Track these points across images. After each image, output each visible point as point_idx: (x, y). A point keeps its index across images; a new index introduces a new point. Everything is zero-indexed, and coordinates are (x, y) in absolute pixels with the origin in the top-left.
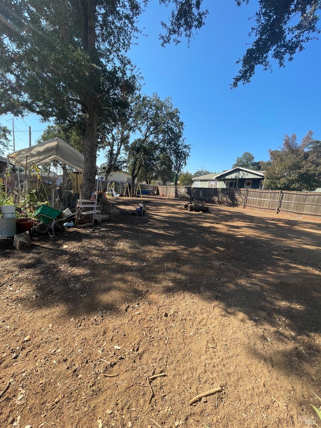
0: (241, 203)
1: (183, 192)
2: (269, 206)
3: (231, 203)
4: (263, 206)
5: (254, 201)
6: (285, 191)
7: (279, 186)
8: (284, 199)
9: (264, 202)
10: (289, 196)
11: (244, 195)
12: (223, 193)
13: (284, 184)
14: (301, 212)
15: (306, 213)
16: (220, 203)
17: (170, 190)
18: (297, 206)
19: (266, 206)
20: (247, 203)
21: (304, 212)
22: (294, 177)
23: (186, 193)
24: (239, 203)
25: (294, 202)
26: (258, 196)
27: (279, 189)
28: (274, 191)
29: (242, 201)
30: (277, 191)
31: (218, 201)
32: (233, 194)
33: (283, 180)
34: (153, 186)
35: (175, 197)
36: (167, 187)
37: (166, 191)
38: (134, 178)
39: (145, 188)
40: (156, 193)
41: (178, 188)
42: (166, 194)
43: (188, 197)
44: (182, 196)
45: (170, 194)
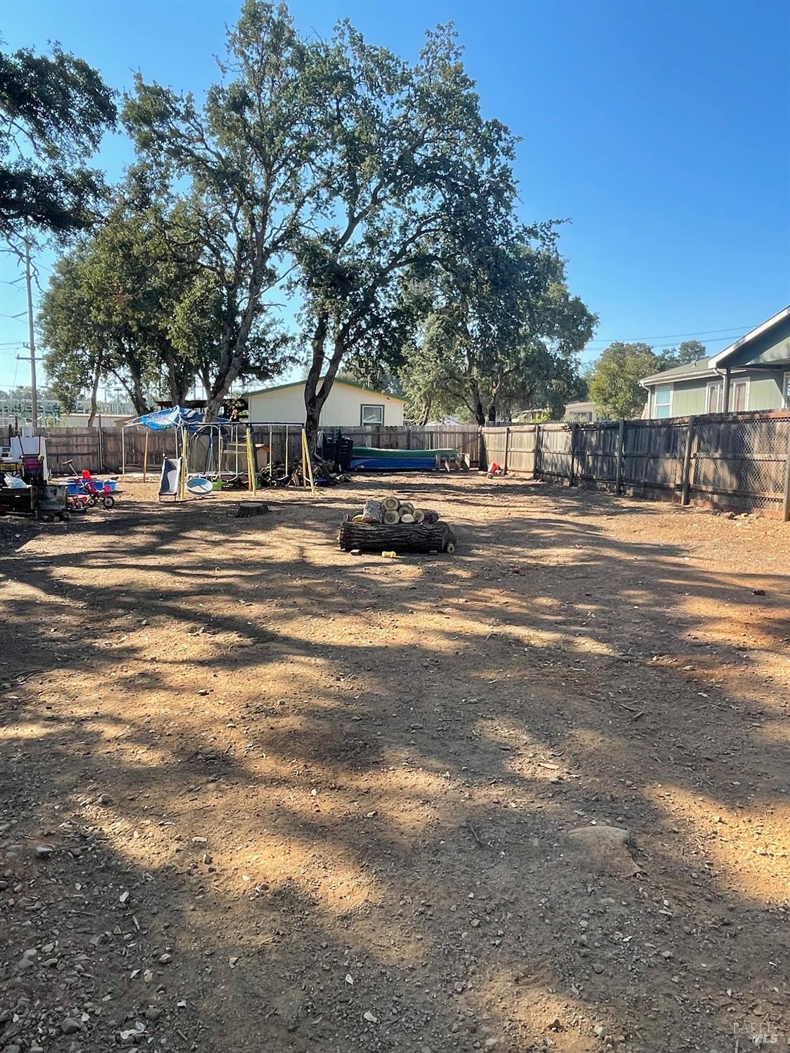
1: (558, 450)
17: (521, 445)
23: (570, 452)
34: (459, 433)
35: (532, 475)
36: (509, 431)
37: (507, 452)
38: (314, 406)
39: (423, 443)
40: (467, 462)
41: (544, 430)
42: (508, 465)
43: (575, 472)
44: (555, 465)
45: (520, 461)
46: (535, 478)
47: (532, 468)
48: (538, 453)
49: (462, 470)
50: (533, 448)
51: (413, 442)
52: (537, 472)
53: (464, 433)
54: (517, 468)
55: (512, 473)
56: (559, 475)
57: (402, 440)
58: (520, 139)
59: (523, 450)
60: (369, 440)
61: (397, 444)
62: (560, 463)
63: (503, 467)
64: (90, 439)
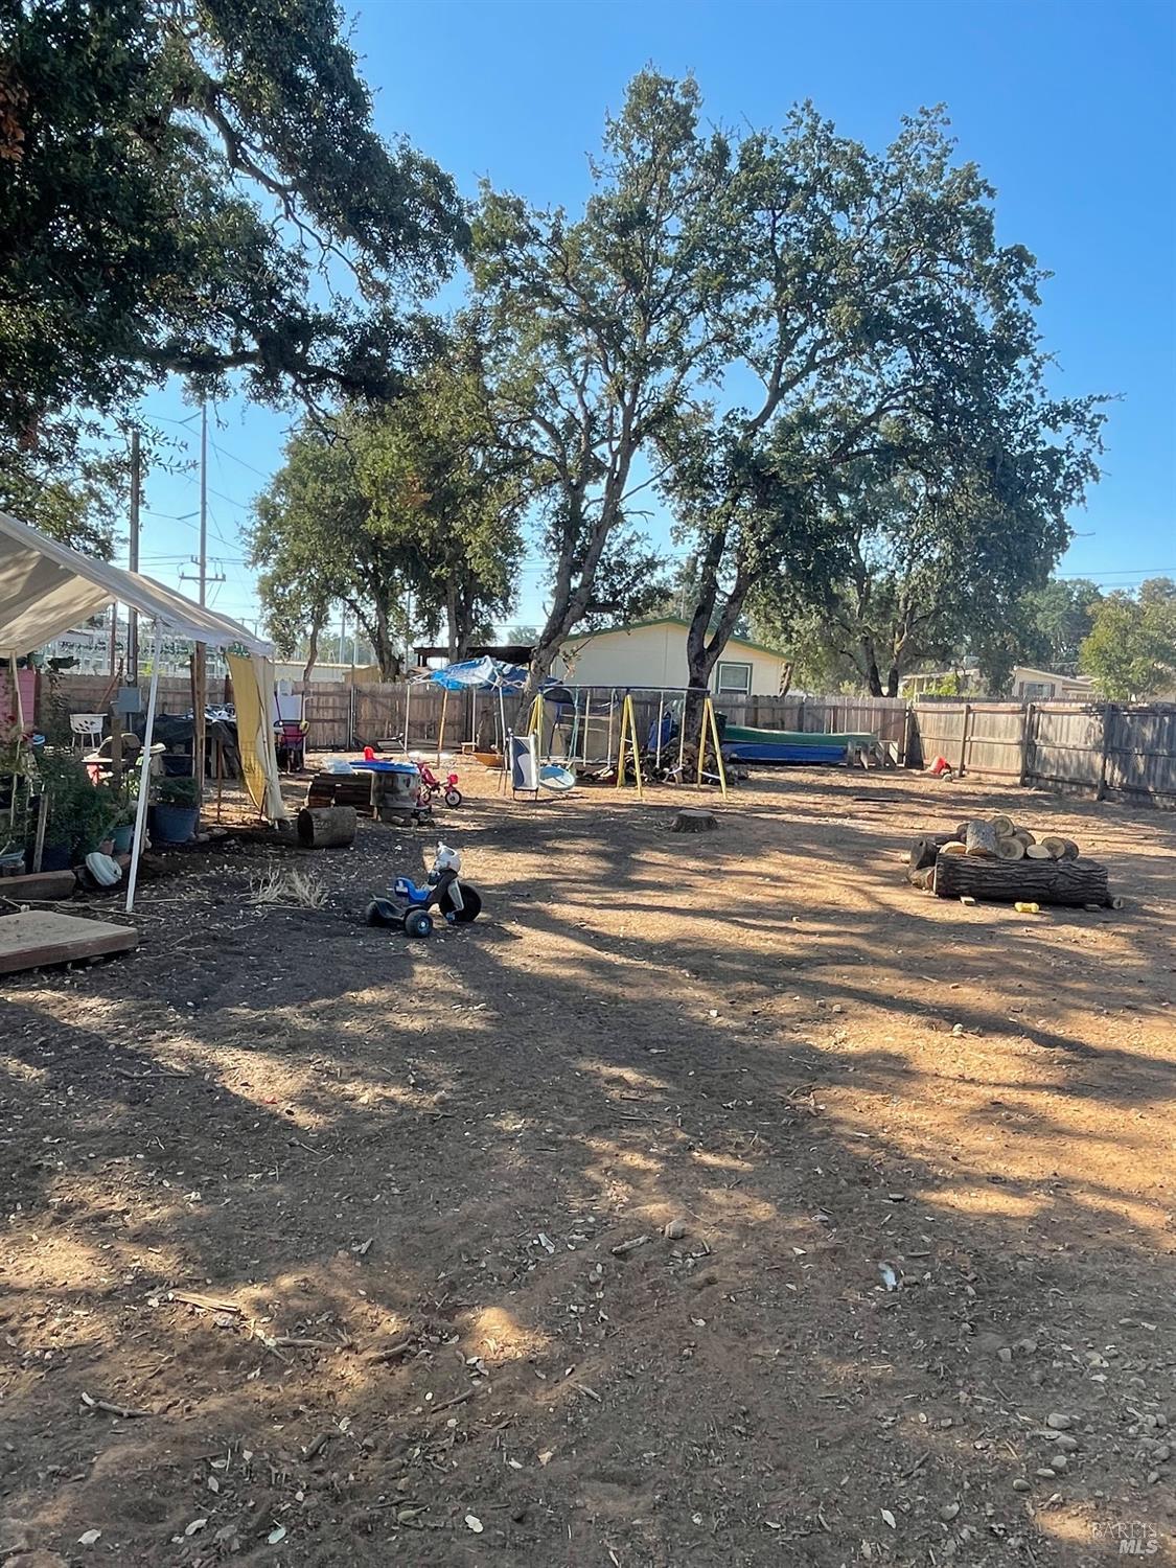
1: (1071, 743)
17: (993, 732)
23: (1097, 748)
34: (877, 710)
35: (1018, 780)
36: (969, 710)
37: (965, 741)
38: (702, 664)
39: (820, 722)
40: (894, 755)
41: (1043, 712)
42: (966, 763)
43: (1108, 778)
44: (1066, 769)
45: (990, 757)
46: (1024, 784)
47: (1017, 767)
48: (1029, 747)
49: (884, 766)
50: (1017, 737)
51: (808, 722)
52: (1028, 776)
53: (884, 711)
54: (984, 767)
55: (972, 775)
56: (1072, 782)
57: (791, 718)
58: (1048, 274)
59: (997, 740)
60: (741, 714)
61: (783, 723)
62: (1075, 764)
63: (955, 763)
64: (337, 699)
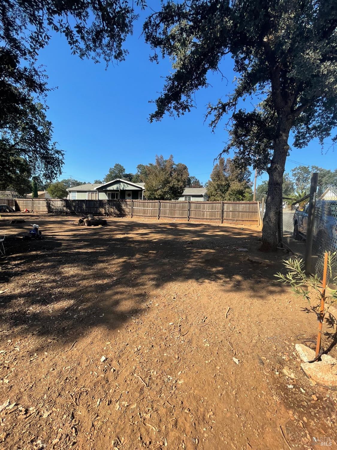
0: (128, 213)
2: (151, 214)
3: (119, 214)
4: (147, 214)
5: (139, 210)
6: (161, 201)
7: (157, 197)
8: (161, 207)
9: (147, 211)
10: (165, 204)
11: (130, 205)
12: (109, 204)
13: (160, 195)
14: (174, 216)
15: (177, 216)
16: (108, 214)
17: (39, 204)
18: (171, 212)
19: (149, 214)
20: (134, 213)
21: (176, 216)
22: (166, 189)
23: (64, 206)
24: (127, 213)
25: (168, 209)
26: (142, 205)
27: (157, 199)
28: (154, 201)
29: (129, 212)
30: (156, 201)
31: (105, 213)
32: (120, 205)
33: (159, 192)
36: (33, 200)
37: (32, 206)
40: (14, 209)
41: (51, 201)
42: (33, 210)
43: (67, 211)
44: (57, 210)
45: (39, 209)
47: (46, 210)
48: (49, 206)
52: (49, 211)
62: (60, 209)
63: (30, 210)
